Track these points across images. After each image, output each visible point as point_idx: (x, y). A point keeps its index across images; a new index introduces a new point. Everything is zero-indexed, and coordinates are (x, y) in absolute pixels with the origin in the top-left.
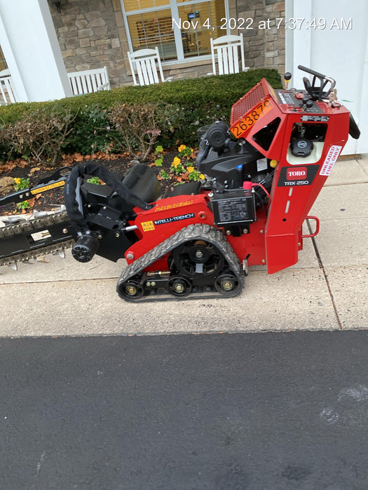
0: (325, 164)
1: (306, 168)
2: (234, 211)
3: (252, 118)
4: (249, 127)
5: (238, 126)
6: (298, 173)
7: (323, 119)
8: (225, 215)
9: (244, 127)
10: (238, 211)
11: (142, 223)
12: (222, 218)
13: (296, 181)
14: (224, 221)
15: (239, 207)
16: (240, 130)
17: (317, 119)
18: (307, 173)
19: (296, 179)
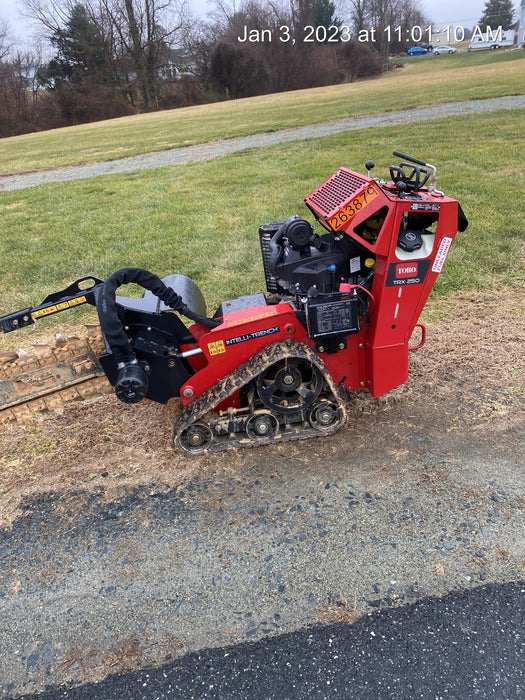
0: (437, 258)
1: (416, 264)
2: (335, 318)
3: (353, 207)
4: (349, 217)
5: (337, 216)
6: (408, 270)
7: (434, 208)
8: (325, 324)
9: (344, 218)
10: (340, 318)
11: (209, 345)
12: (321, 328)
13: (406, 279)
14: (322, 332)
15: (343, 312)
16: (340, 222)
17: (428, 207)
18: (418, 270)
19: (406, 277)
